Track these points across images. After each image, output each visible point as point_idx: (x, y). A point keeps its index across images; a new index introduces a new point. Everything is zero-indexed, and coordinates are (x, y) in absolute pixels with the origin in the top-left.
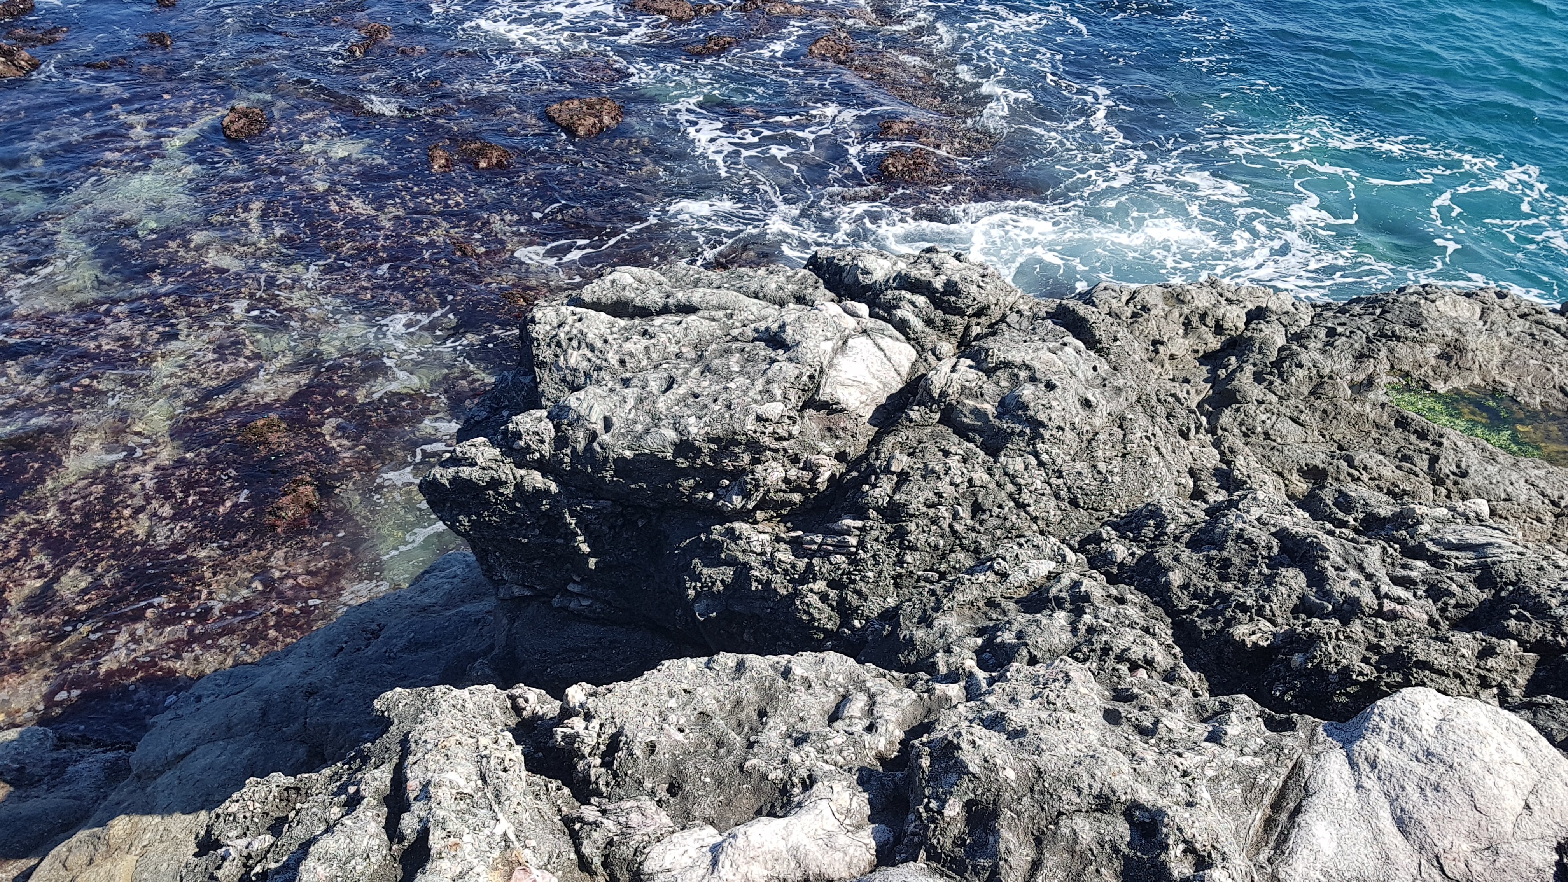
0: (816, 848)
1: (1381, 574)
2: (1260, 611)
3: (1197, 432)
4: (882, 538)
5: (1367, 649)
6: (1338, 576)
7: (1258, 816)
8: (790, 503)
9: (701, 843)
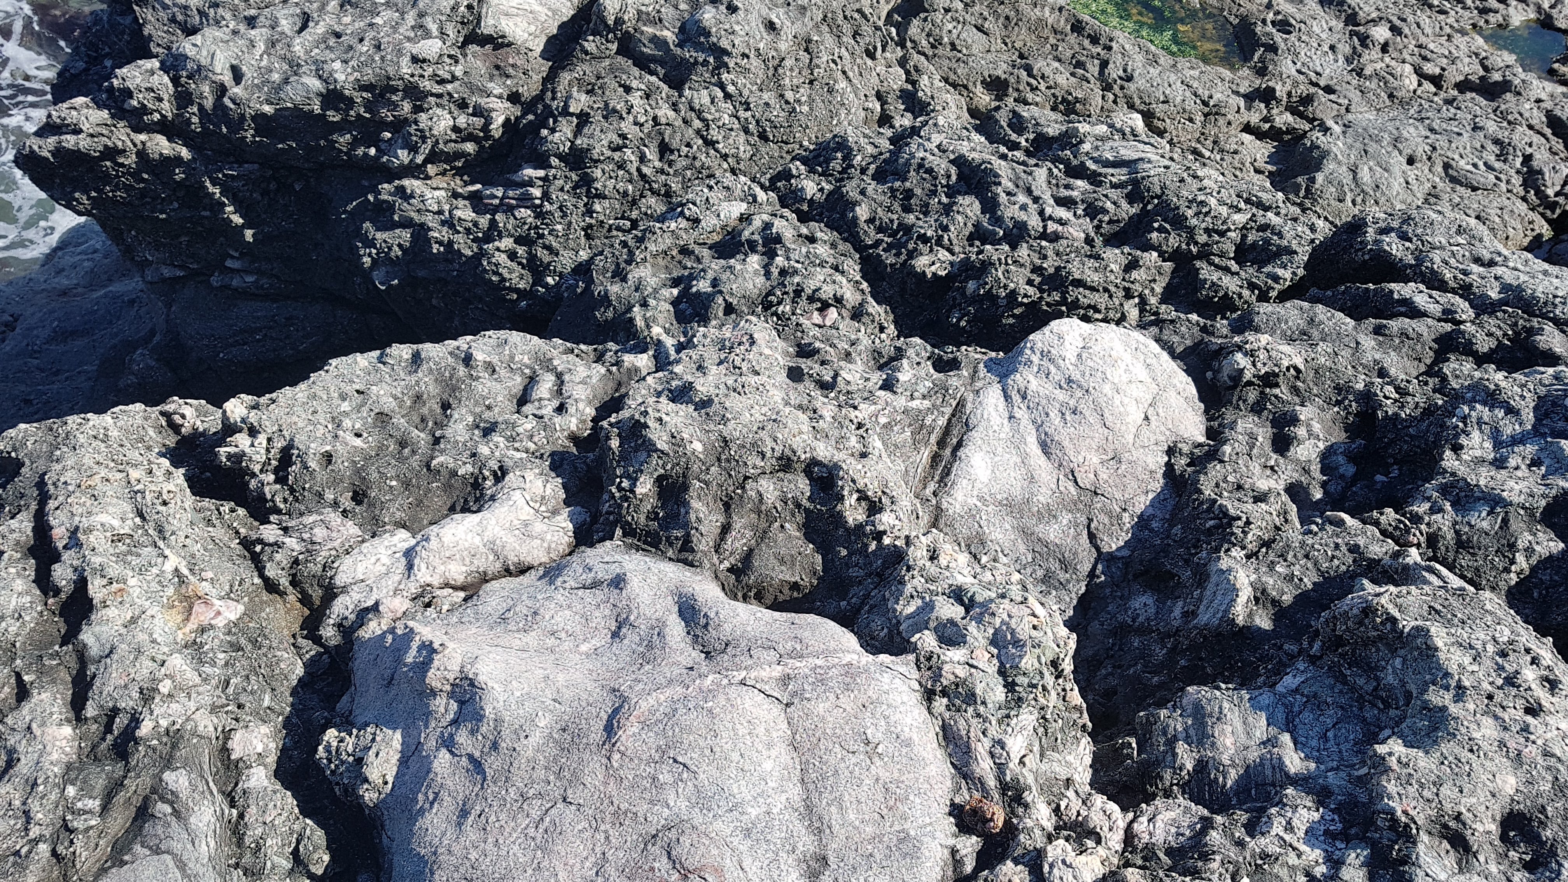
0: (512, 539)
1: (1047, 197)
2: (939, 242)
3: (883, 51)
4: (567, 188)
5: (1032, 272)
6: (1009, 201)
7: (925, 455)
8: (462, 154)
9: (394, 549)
